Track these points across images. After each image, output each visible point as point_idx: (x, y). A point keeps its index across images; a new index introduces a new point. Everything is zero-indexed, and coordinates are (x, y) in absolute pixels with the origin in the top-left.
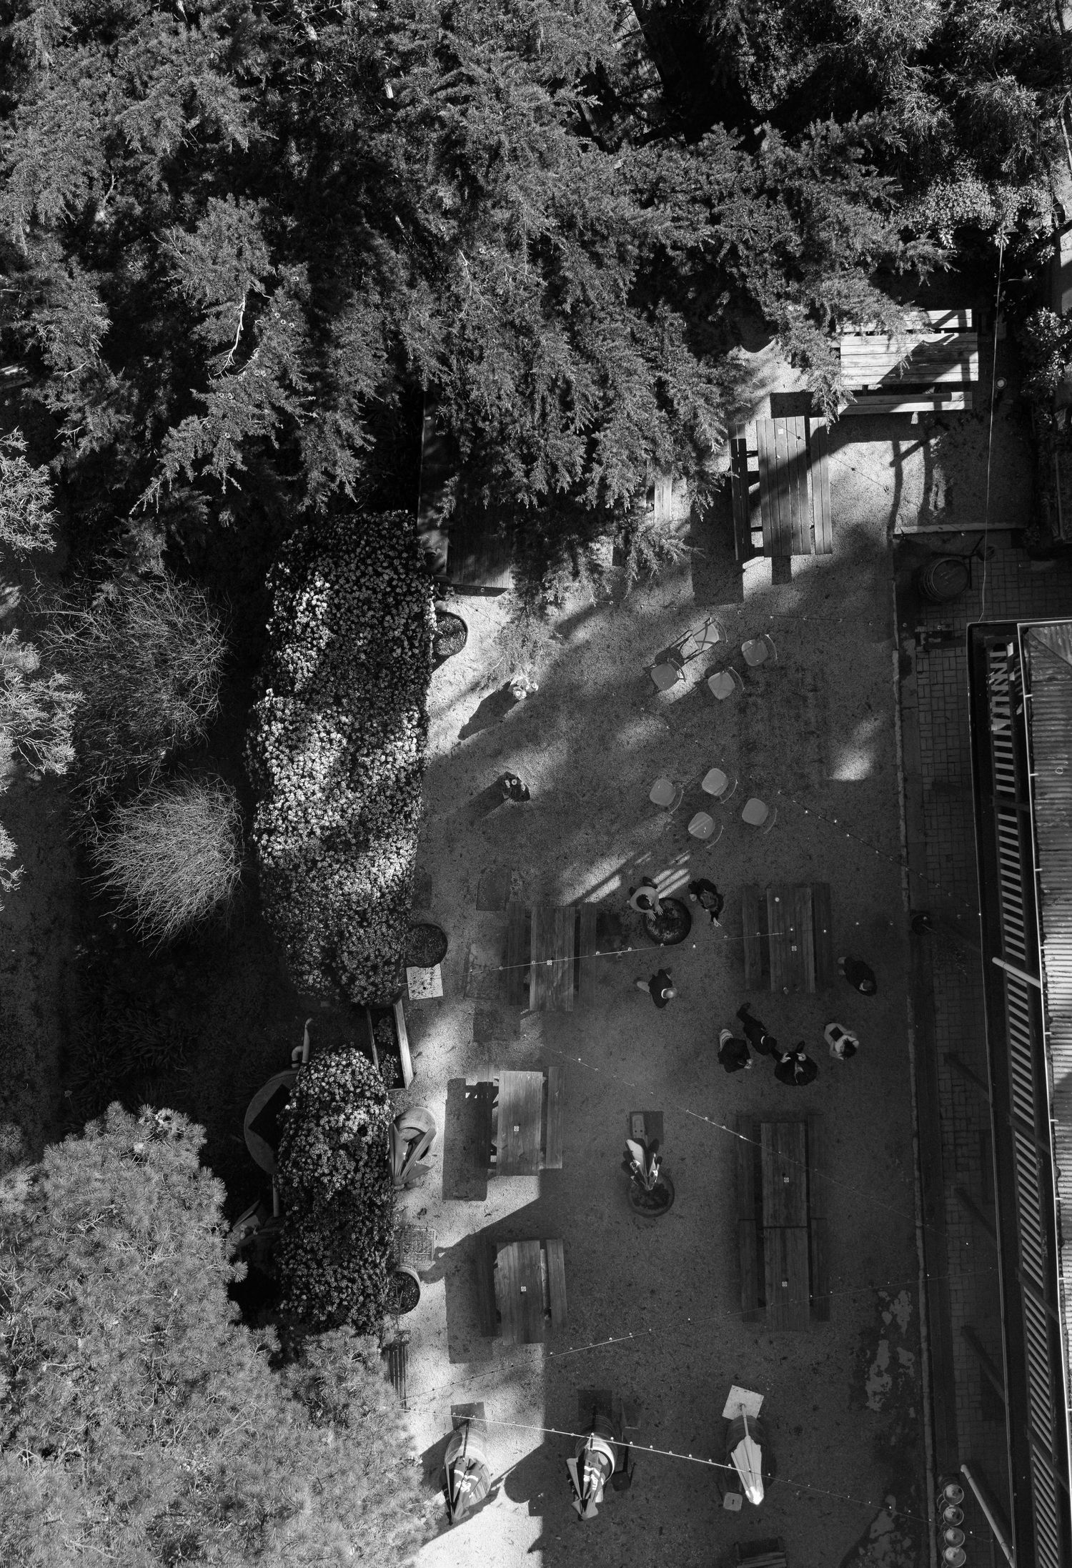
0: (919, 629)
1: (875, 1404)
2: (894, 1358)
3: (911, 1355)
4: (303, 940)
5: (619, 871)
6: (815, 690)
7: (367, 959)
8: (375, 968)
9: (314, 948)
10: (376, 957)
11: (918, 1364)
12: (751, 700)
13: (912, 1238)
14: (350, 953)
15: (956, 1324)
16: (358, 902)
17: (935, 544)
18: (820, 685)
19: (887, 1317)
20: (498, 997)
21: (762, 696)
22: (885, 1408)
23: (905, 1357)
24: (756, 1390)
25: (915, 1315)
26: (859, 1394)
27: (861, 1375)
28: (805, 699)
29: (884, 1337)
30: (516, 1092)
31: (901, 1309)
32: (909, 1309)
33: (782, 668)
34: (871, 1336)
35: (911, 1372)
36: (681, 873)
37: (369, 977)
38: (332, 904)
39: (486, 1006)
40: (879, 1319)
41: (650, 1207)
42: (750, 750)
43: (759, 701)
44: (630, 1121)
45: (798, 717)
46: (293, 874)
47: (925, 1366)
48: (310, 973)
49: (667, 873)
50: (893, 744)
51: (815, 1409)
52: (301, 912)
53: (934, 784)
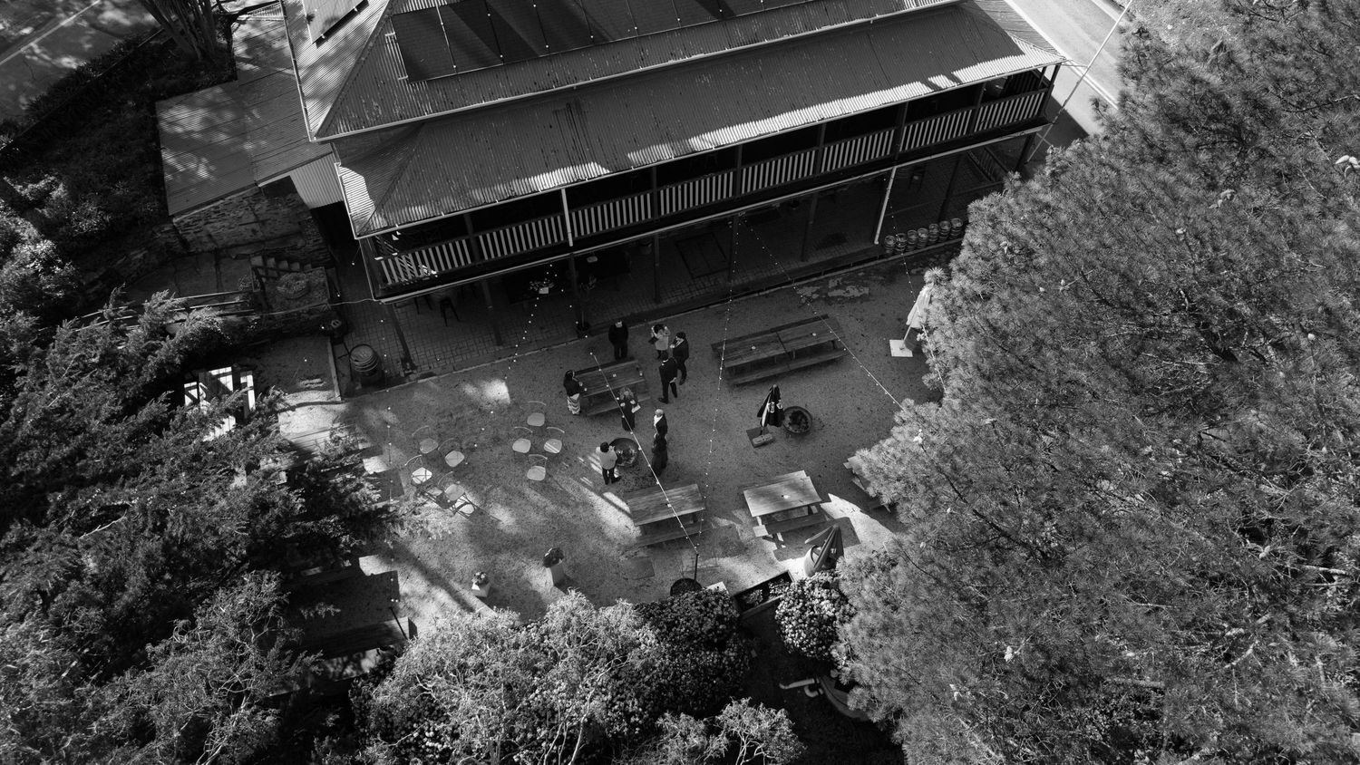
0: (402, 375)
1: (866, 291)
2: (837, 288)
3: (831, 281)
4: (705, 668)
5: (600, 494)
6: (451, 415)
7: (701, 611)
8: (706, 604)
9: (710, 658)
10: (697, 605)
11: (833, 277)
12: (464, 447)
13: (766, 296)
14: (701, 626)
15: (802, 265)
16: (661, 628)
17: (346, 380)
18: (446, 414)
19: (815, 296)
20: (709, 545)
21: (460, 442)
22: (866, 285)
23: (832, 284)
24: (889, 344)
25: (808, 285)
26: (863, 298)
27: (853, 300)
28: (458, 419)
29: (826, 294)
30: (762, 503)
31: (808, 291)
32: (806, 288)
33: (440, 435)
34: (829, 301)
35: (840, 279)
36: (590, 458)
37: (713, 606)
38: (669, 649)
39: (720, 551)
40: (818, 299)
41: (806, 419)
42: (499, 440)
43: (465, 442)
44: (758, 446)
45: (470, 420)
46: (654, 684)
47: (834, 274)
48: (729, 657)
49: (593, 466)
50: (478, 369)
51: (883, 315)
52: (683, 673)
53: (498, 345)
